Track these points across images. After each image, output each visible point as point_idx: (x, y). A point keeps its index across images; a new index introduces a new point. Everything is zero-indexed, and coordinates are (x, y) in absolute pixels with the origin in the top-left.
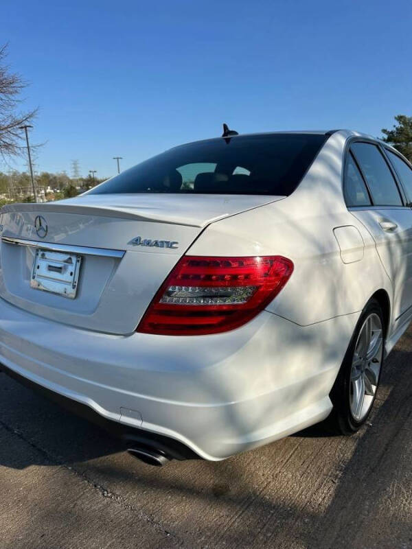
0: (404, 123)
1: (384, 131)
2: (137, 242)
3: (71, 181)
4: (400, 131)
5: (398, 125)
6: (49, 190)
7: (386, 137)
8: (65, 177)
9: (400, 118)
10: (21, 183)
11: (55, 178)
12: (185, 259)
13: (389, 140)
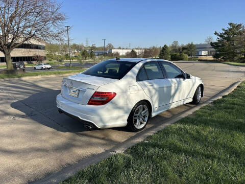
0: (233, 26)
1: (223, 29)
2: (88, 88)
3: (85, 48)
4: (230, 30)
5: (229, 27)
6: (76, 51)
7: (224, 32)
8: (83, 46)
9: (230, 24)
10: (64, 48)
11: (78, 46)
12: (96, 92)
13: (225, 34)
